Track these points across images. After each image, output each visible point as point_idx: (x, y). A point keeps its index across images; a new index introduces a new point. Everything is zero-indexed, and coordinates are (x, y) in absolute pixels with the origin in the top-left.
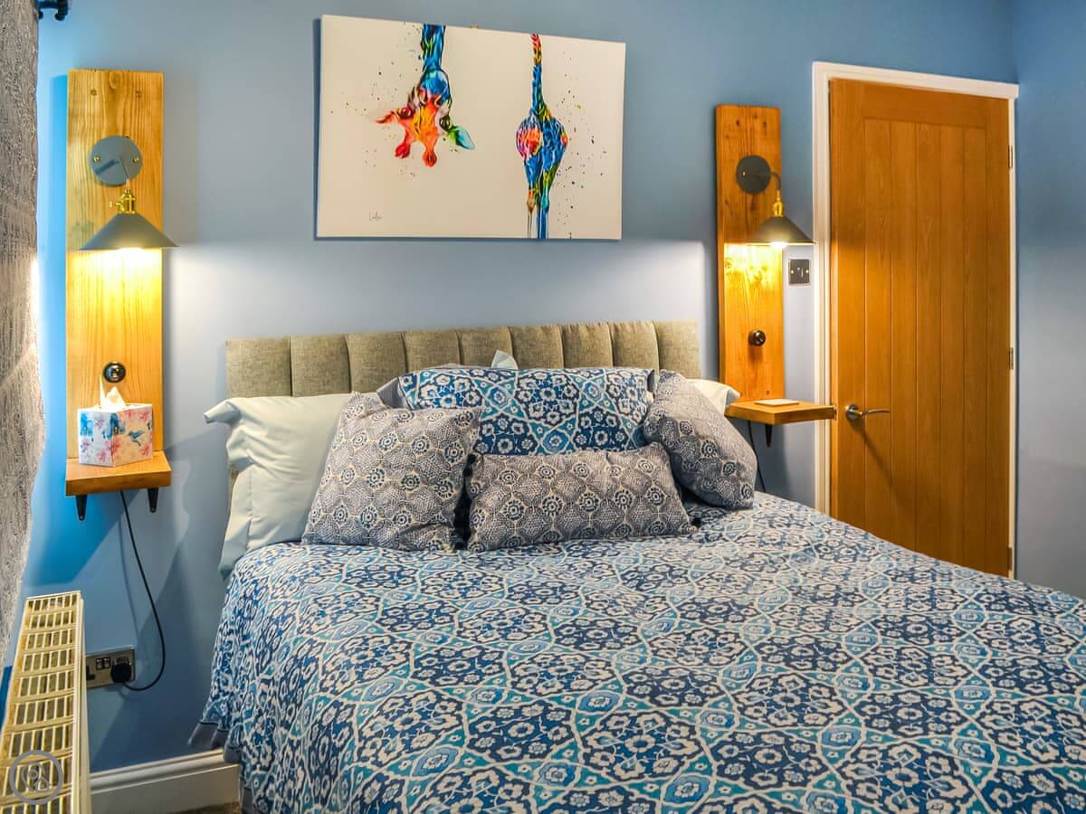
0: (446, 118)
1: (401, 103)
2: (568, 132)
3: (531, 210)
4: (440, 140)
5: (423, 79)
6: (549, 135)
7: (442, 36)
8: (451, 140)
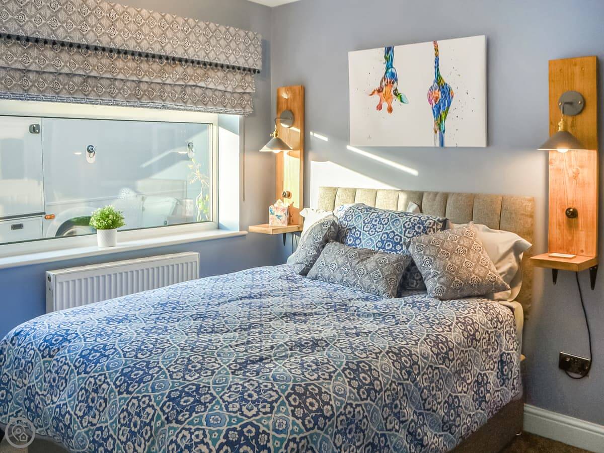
0: (396, 90)
1: (378, 86)
2: (454, 89)
3: (436, 132)
4: (394, 100)
5: (386, 73)
6: (443, 92)
7: (393, 52)
8: (398, 100)
